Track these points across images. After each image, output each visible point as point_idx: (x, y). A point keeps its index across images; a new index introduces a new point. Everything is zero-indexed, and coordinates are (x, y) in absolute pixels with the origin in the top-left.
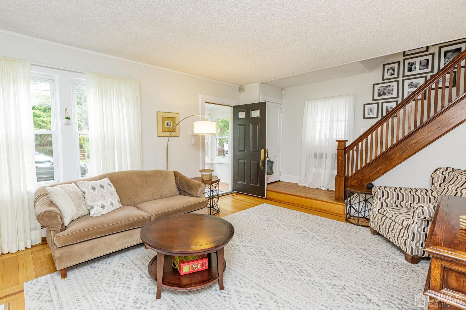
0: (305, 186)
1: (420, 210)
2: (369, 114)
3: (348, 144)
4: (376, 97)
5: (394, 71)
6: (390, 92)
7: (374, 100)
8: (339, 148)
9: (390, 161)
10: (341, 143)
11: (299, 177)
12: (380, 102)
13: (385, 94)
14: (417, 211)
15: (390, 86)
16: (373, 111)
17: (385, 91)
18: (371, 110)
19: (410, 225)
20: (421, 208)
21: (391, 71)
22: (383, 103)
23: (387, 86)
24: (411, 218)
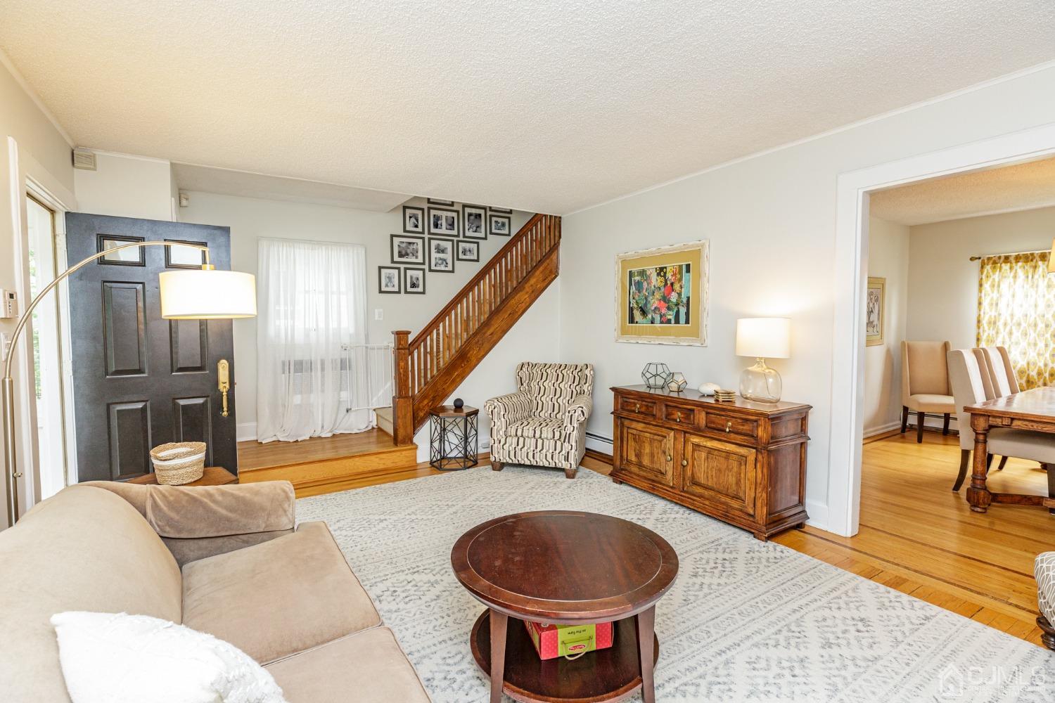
0: (279, 441)
1: (580, 412)
2: (387, 286)
3: (411, 338)
4: (396, 258)
5: (417, 220)
6: (415, 254)
7: (393, 262)
8: (400, 347)
9: (468, 361)
10: (401, 335)
11: (254, 424)
12: (402, 267)
13: (408, 255)
14: (576, 414)
15: (414, 243)
16: (393, 279)
17: (409, 251)
18: (389, 278)
19: (570, 434)
20: (581, 409)
21: (413, 220)
22: (406, 269)
23: (410, 243)
24: (569, 425)
